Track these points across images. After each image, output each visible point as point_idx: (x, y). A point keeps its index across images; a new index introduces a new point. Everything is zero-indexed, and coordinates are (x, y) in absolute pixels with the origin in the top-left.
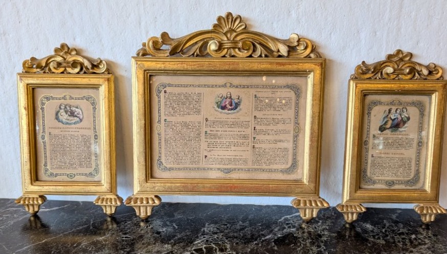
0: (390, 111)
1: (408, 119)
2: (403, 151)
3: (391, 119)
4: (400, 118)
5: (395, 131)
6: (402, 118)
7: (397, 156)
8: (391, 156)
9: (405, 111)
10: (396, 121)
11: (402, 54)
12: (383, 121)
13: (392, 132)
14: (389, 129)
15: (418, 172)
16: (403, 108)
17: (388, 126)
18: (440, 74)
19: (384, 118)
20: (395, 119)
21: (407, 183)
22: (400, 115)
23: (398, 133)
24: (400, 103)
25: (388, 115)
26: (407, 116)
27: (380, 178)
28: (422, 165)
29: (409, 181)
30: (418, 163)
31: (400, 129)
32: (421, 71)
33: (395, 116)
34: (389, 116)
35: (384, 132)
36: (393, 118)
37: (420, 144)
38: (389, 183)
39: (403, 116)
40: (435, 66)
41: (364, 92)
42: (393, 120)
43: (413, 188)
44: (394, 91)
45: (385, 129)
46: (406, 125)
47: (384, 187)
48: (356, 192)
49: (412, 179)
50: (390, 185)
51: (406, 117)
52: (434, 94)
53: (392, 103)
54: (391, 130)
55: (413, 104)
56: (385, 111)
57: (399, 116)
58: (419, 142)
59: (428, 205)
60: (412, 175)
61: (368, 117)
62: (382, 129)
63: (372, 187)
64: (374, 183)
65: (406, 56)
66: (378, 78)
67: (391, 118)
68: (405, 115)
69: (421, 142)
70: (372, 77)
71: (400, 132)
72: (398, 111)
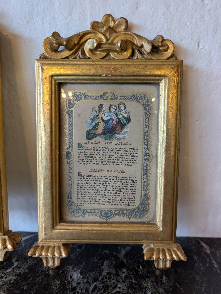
0: (100, 108)
1: (128, 120)
2: (123, 167)
3: (103, 121)
4: (116, 120)
5: (110, 138)
6: (119, 119)
7: (115, 174)
8: (106, 174)
9: (123, 108)
10: (110, 124)
11: (114, 21)
12: (92, 122)
13: (106, 139)
14: (100, 135)
15: (146, 199)
16: (119, 104)
17: (100, 130)
18: (170, 52)
19: (93, 119)
20: (108, 121)
21: (130, 213)
22: (116, 114)
23: (115, 141)
24: (114, 97)
25: (98, 115)
26: (126, 116)
27: (92, 206)
28: (151, 188)
29: (134, 210)
30: (145, 184)
31: (118, 136)
32: (142, 46)
33: (108, 116)
34: (100, 116)
35: (94, 140)
36: (105, 119)
37: (147, 157)
38: (105, 213)
39: (120, 117)
40: (163, 40)
41: (56, 78)
42: (107, 122)
43: (140, 220)
44: (101, 76)
45: (95, 135)
46: (125, 130)
47: (98, 219)
48: (53, 227)
49: (139, 208)
50: (108, 217)
51: (124, 117)
52: (163, 81)
53: (103, 97)
54: (104, 136)
55: (134, 98)
56: (93, 108)
57: (114, 117)
58: (146, 155)
59: (161, 246)
60: (138, 203)
61: (69, 117)
62: (90, 135)
63: (81, 219)
64: (84, 212)
65: (119, 24)
66: (78, 58)
67: (102, 119)
68: (123, 114)
69: (149, 155)
70: (70, 55)
71: (118, 139)
72: (112, 109)
